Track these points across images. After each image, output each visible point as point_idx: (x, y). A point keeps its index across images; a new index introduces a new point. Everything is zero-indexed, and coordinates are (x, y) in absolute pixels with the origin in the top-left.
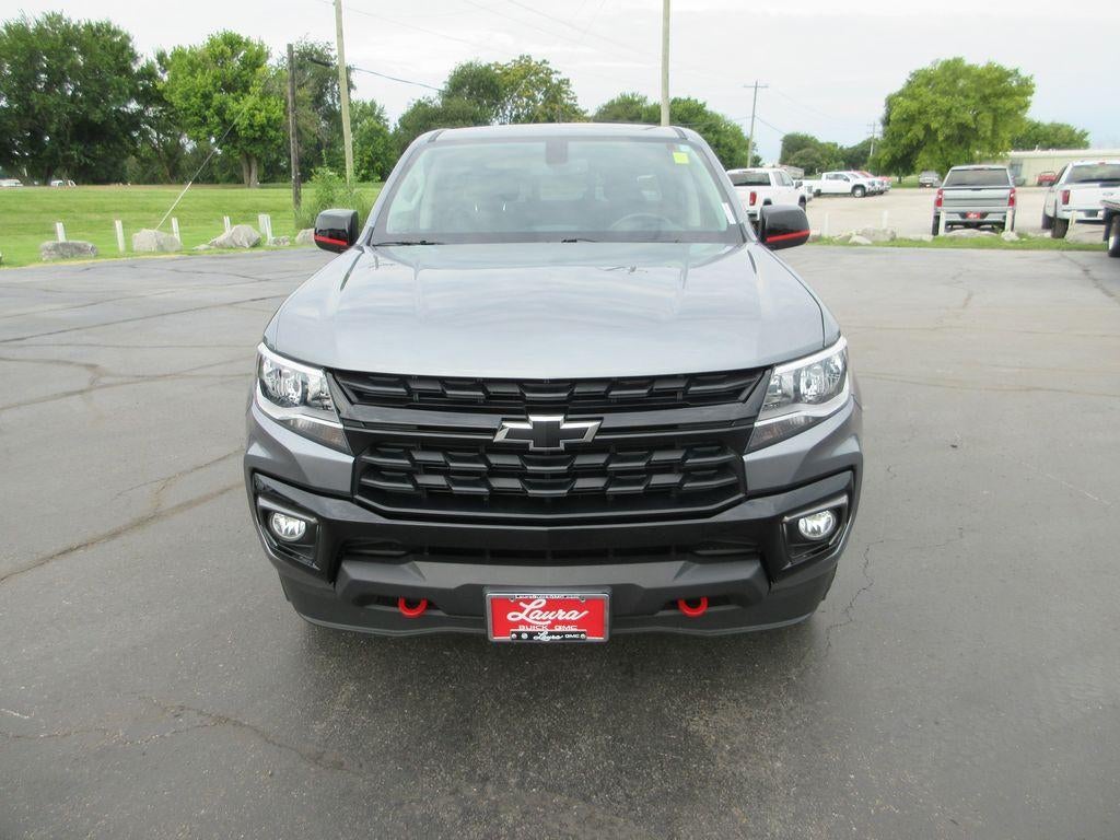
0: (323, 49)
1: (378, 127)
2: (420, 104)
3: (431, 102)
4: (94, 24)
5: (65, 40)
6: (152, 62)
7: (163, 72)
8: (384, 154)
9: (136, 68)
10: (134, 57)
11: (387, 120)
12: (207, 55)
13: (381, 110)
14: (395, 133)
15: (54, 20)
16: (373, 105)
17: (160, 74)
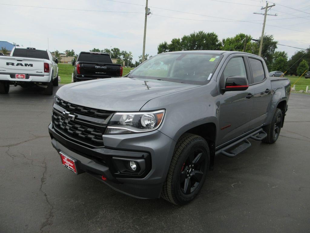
0: (270, 37)
1: (283, 59)
2: (299, 53)
3: (303, 52)
4: (210, 33)
5: (202, 37)
6: (221, 42)
7: (223, 45)
8: (283, 67)
9: (217, 43)
10: (217, 41)
11: (287, 57)
12: (235, 40)
13: (286, 54)
14: (289, 61)
15: (201, 33)
16: (284, 53)
17: (222, 45)
